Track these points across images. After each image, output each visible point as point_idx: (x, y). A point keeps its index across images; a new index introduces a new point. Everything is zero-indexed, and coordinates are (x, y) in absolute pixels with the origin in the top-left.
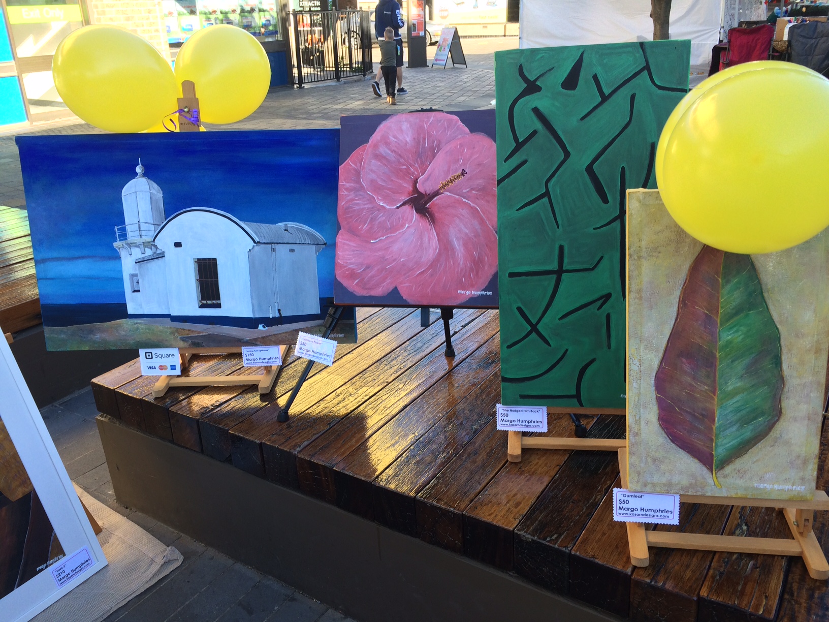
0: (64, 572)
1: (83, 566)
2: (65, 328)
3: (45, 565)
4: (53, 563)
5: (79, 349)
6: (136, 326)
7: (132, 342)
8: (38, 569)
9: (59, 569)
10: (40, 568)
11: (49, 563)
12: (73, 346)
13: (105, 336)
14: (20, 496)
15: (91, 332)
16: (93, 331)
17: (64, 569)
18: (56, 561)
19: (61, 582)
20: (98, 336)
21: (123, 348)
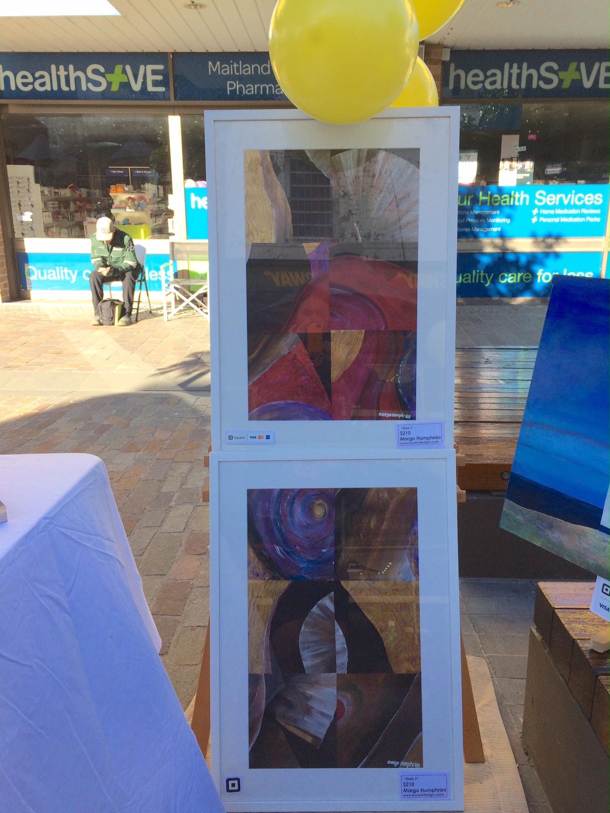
0: (413, 784)
1: (436, 793)
2: (525, 510)
3: (397, 763)
4: (406, 767)
5: (530, 541)
6: (604, 544)
7: (591, 562)
8: (389, 762)
9: (409, 777)
10: (392, 763)
11: (403, 763)
12: (525, 534)
13: (564, 539)
14: (404, 672)
15: (551, 527)
16: (552, 527)
17: (415, 782)
18: (411, 767)
19: (405, 793)
20: (555, 536)
21: (578, 564)
